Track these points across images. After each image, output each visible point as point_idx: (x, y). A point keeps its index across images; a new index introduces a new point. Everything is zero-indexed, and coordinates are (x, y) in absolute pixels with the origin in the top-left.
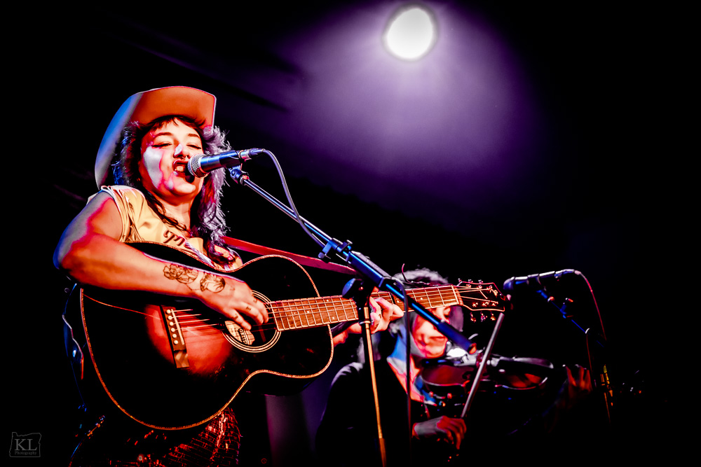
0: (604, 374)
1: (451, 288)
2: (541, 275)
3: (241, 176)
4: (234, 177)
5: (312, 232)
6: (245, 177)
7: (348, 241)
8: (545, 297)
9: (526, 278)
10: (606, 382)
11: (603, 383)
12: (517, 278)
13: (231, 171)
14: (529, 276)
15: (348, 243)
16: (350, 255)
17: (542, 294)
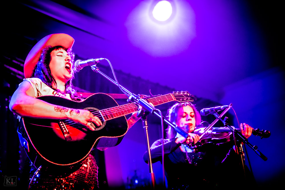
0: (241, 147)
1: (170, 94)
2: (215, 108)
3: (96, 69)
4: (93, 69)
5: (124, 91)
6: (97, 69)
7: (139, 94)
8: (217, 116)
9: (209, 109)
10: (241, 150)
11: (240, 151)
12: (205, 109)
13: (92, 67)
14: (211, 108)
15: (139, 95)
16: (140, 100)
17: (216, 115)
